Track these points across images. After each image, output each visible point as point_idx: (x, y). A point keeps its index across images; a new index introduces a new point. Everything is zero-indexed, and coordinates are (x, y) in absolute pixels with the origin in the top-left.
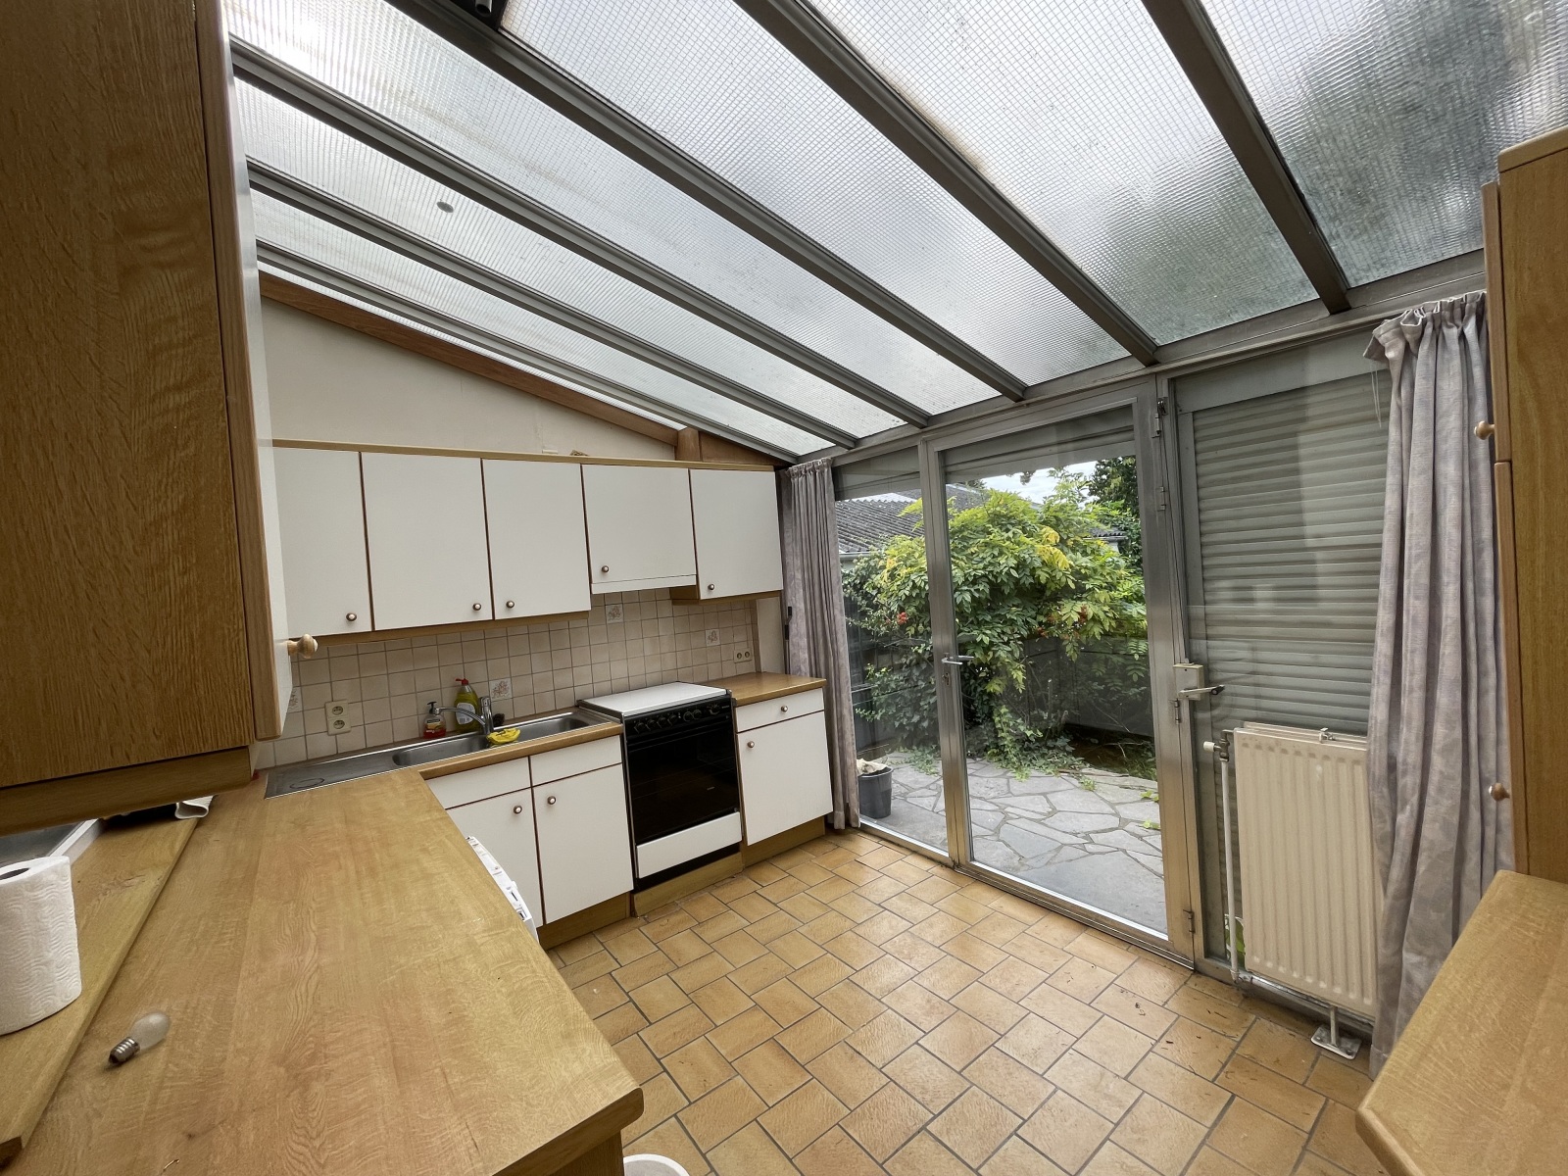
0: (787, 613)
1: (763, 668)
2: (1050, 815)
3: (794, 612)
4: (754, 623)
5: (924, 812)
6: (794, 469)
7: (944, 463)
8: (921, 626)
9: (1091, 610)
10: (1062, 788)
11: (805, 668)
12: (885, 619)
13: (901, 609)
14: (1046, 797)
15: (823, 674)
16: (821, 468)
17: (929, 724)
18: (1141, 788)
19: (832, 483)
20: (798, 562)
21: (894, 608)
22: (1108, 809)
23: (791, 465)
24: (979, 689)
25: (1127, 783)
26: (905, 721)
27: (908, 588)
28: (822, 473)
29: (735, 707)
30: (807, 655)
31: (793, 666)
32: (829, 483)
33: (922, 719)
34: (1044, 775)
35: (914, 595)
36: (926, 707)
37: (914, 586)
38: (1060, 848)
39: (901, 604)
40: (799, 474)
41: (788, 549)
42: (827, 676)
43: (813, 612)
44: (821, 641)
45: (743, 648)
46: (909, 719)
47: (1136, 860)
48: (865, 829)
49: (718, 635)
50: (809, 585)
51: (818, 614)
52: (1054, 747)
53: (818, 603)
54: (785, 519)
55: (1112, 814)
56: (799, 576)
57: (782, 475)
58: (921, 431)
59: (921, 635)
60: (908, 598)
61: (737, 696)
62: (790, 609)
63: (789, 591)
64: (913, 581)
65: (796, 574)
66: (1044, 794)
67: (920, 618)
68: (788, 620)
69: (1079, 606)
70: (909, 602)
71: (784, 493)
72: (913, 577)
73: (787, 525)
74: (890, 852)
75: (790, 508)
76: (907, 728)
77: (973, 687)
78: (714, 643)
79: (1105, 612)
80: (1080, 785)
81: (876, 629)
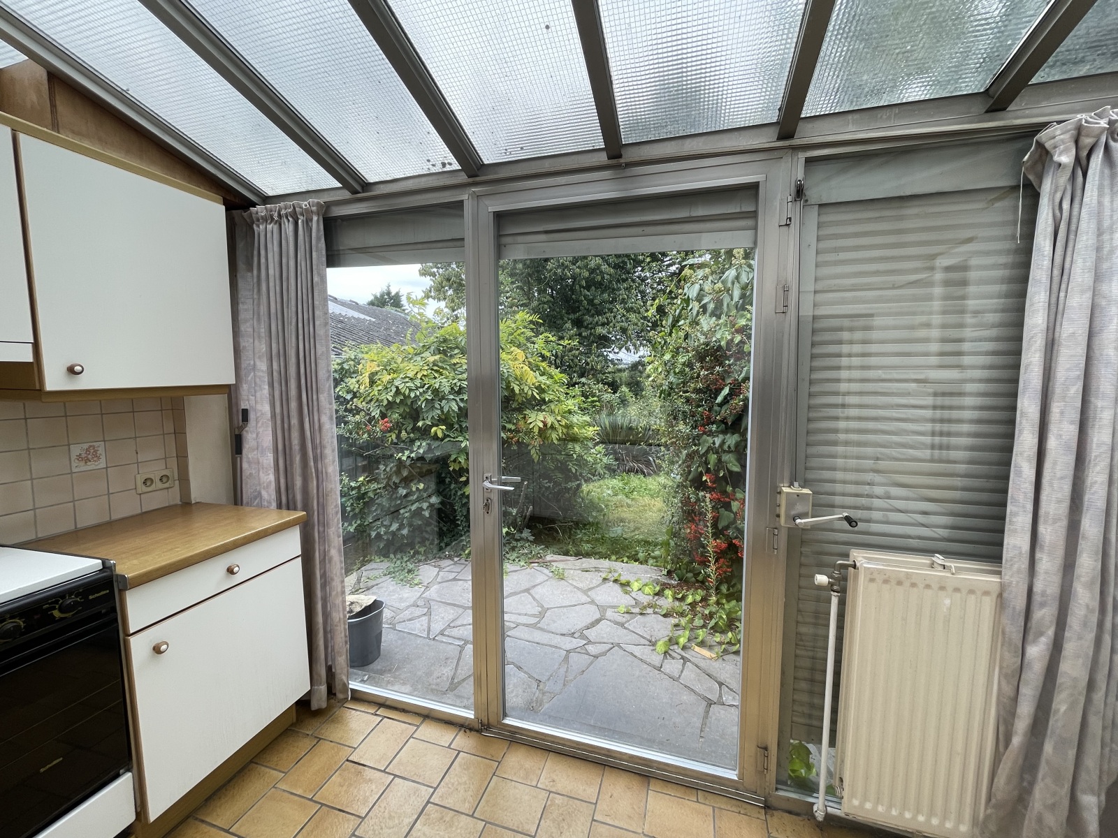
0: (238, 421)
1: (195, 496)
2: (542, 615)
3: (252, 416)
4: (179, 433)
5: (419, 641)
6: (260, 210)
7: (499, 231)
8: (404, 433)
9: (550, 420)
10: (538, 581)
11: (269, 495)
12: (366, 425)
13: (383, 416)
14: (530, 594)
15: (299, 505)
16: (308, 214)
17: (409, 531)
18: (597, 570)
19: (323, 240)
20: (263, 348)
21: (376, 413)
22: (584, 599)
23: (254, 205)
24: (459, 493)
25: (585, 566)
26: (383, 530)
27: (392, 394)
28: (308, 221)
29: (122, 591)
30: (272, 477)
31: (248, 491)
32: (318, 239)
33: (401, 527)
34: (518, 568)
35: (398, 401)
36: (406, 515)
37: (398, 391)
38: (566, 658)
39: (383, 409)
40: (268, 219)
41: (245, 328)
42: (306, 507)
43: (286, 417)
44: (297, 458)
45: (156, 471)
46: (388, 527)
47: (632, 654)
48: (358, 697)
49: (101, 451)
50: (279, 381)
51: (294, 421)
52: (522, 539)
53: (294, 405)
54: (241, 284)
55: (589, 603)
56: (263, 366)
57: (237, 219)
58: (471, 180)
59: (403, 441)
60: (391, 405)
61: (127, 568)
62: (245, 413)
63: (245, 387)
64: (397, 387)
65: (258, 363)
66: (527, 591)
67: (403, 425)
68: (241, 428)
69: (541, 416)
70: (391, 408)
71: (240, 245)
72: (397, 383)
73: (243, 293)
74: (395, 728)
75: (251, 270)
76: (385, 537)
77: (453, 492)
78: (91, 466)
79: (558, 421)
80: (551, 574)
81: (354, 435)
